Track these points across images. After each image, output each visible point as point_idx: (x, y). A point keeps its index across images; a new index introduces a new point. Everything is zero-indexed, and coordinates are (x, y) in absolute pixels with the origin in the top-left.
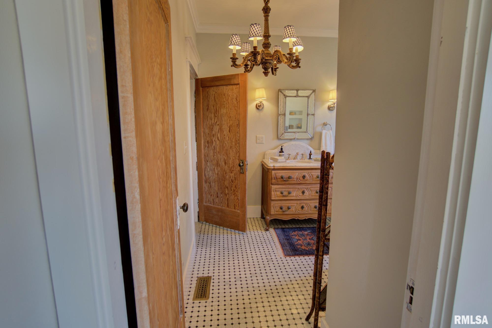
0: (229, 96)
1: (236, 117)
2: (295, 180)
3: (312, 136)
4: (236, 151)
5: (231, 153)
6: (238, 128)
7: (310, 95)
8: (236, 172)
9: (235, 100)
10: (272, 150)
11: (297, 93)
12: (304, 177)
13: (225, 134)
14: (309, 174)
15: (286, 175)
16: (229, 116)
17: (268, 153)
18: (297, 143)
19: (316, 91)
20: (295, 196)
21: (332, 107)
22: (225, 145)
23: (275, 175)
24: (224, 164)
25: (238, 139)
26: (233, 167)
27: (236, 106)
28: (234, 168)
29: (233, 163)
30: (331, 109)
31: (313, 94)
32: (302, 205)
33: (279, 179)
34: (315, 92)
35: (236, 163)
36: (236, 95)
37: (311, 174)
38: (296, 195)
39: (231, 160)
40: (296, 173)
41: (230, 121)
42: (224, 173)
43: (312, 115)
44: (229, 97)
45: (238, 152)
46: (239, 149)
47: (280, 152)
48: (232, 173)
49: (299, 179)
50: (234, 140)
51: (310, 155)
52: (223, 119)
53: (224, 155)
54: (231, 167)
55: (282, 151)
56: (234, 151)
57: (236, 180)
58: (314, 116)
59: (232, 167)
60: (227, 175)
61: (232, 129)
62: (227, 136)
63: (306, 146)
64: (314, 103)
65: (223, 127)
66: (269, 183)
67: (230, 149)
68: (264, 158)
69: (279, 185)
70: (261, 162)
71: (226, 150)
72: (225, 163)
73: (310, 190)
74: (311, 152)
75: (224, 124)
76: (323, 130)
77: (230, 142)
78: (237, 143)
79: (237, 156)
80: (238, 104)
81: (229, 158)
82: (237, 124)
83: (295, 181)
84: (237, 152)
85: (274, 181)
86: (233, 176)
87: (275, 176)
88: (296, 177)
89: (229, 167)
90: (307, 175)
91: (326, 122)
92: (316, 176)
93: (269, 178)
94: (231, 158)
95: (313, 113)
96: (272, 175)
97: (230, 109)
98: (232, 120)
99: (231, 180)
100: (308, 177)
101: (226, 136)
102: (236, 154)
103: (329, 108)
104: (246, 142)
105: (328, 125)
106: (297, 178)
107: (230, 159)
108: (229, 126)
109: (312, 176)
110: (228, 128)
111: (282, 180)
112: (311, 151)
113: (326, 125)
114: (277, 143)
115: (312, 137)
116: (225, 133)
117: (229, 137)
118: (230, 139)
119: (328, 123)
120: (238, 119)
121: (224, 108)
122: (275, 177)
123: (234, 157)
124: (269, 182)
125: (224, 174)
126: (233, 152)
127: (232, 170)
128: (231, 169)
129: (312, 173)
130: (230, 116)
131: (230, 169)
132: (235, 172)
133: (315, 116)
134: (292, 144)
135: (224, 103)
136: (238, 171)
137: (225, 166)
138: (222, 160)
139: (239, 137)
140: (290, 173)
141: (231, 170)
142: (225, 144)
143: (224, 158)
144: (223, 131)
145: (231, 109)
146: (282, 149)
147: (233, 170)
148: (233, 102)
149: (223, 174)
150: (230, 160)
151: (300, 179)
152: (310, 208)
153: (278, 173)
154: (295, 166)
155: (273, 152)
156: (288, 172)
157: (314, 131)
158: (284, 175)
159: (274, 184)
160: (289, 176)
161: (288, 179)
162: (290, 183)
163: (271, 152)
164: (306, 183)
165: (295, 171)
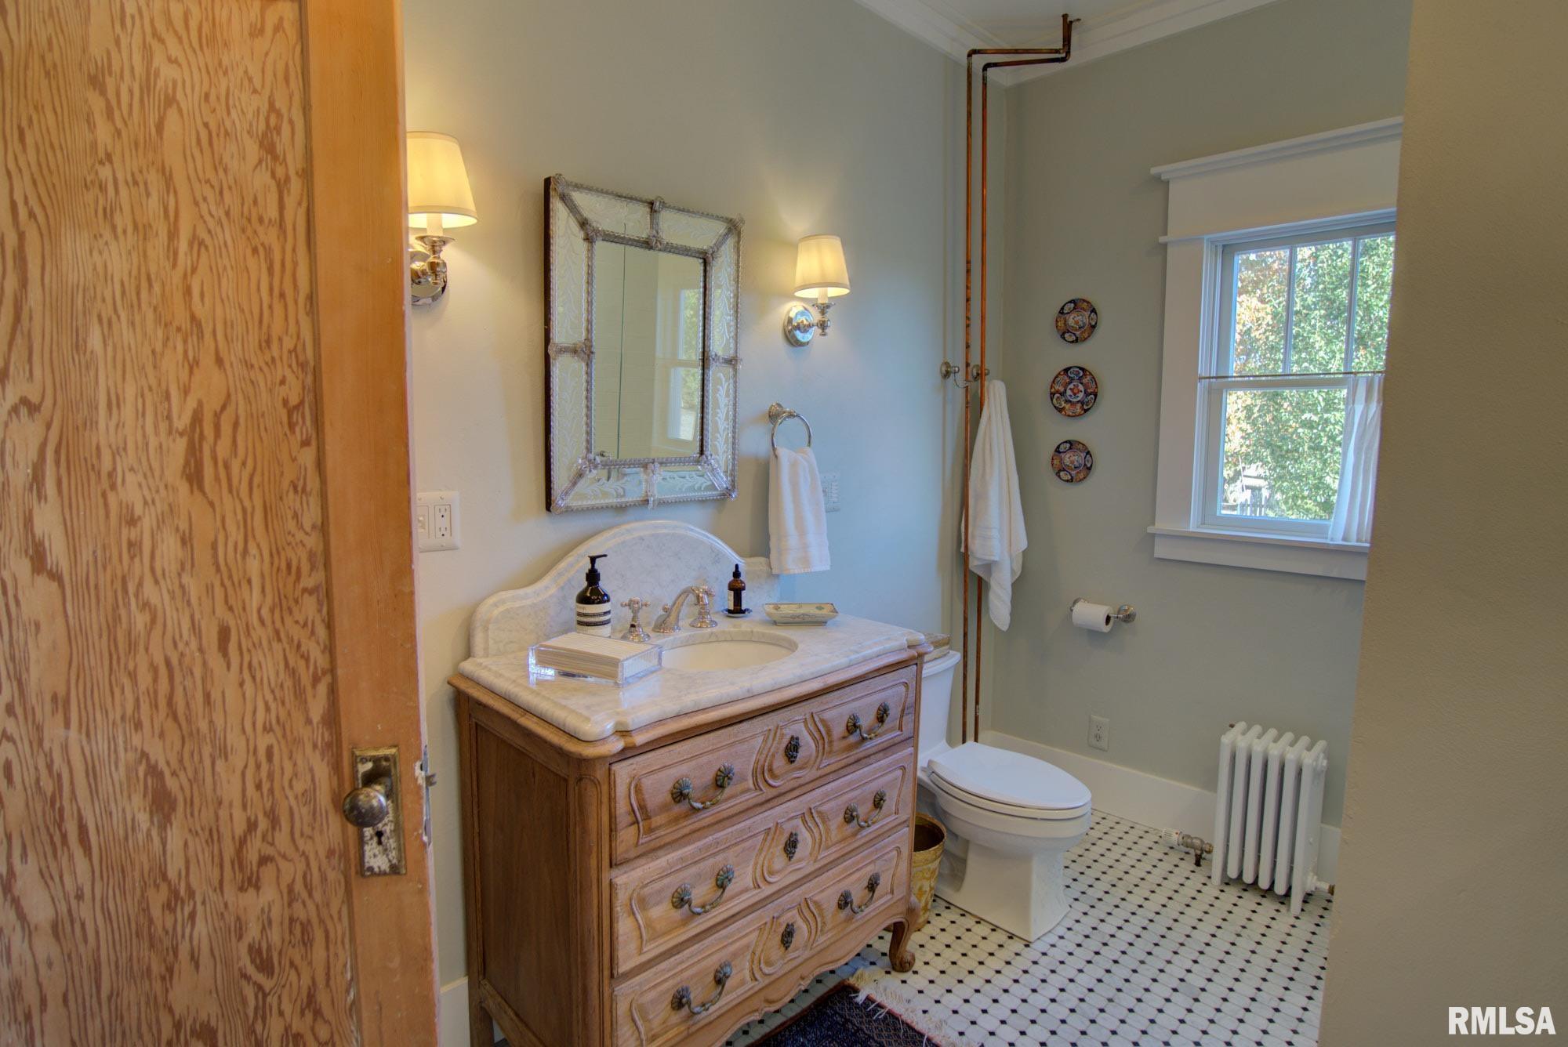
0: (170, 101)
1: (277, 329)
2: (750, 782)
4: (293, 673)
5: (232, 694)
6: (305, 443)
7: (717, 246)
8: (301, 866)
9: (253, 150)
10: (521, 592)
11: (653, 223)
12: (792, 749)
13: (130, 509)
14: (815, 722)
15: (701, 766)
16: (181, 318)
17: (496, 612)
18: (661, 526)
19: (742, 226)
20: (752, 885)
21: (802, 329)
22: (141, 620)
23: (638, 789)
24: (143, 819)
25: (311, 556)
26: (263, 824)
27: (273, 213)
28: (282, 838)
29: (259, 787)
30: (799, 337)
31: (731, 242)
32: (784, 926)
33: (664, 808)
34: (738, 235)
35: (299, 786)
36: (265, 107)
37: (823, 721)
38: (755, 880)
39: (238, 759)
40: (754, 736)
41: (193, 365)
42: (157, 899)
43: (728, 362)
44: (172, 115)
45: (316, 680)
46: (330, 650)
47: (583, 599)
48: (251, 883)
49: (770, 770)
50: (254, 566)
51: (737, 589)
52: (95, 340)
53: (138, 726)
54: (240, 828)
55: (592, 592)
56: (270, 667)
57: (307, 942)
58: (736, 371)
59: (252, 826)
60: (192, 916)
61: (223, 449)
62: (161, 522)
65: (104, 432)
66: (593, 862)
67: (215, 661)
68: (468, 653)
69: (660, 853)
70: (449, 683)
71: (163, 671)
72: (162, 805)
73: (821, 815)
74: (737, 574)
75: (114, 403)
76: (776, 450)
77: (209, 589)
78: (305, 590)
79: (309, 721)
80: (290, 202)
81: (207, 750)
82: (294, 400)
83: (748, 790)
84: (306, 680)
85: (626, 836)
86: (275, 914)
87: (638, 800)
88: (752, 766)
89: (213, 836)
90: (804, 731)
92: (844, 725)
93: (592, 824)
94: (235, 740)
95: (732, 355)
96: (612, 799)
97: (183, 246)
98: (219, 361)
99: (254, 951)
100: (810, 740)
101: (147, 524)
102: (289, 698)
104: (411, 572)
105: (794, 421)
106: (759, 771)
107: (224, 752)
108: (182, 422)
109: (829, 732)
110: (180, 445)
111: (679, 809)
112: (737, 566)
114: (546, 533)
115: (729, 485)
116: (131, 492)
117: (186, 541)
118: (203, 555)
120: (293, 351)
121: (107, 235)
122: (635, 805)
123: (268, 729)
124: (594, 855)
125: (156, 912)
126: (249, 686)
127: (252, 855)
128: (239, 851)
129: (828, 715)
130: (193, 318)
131: (229, 851)
132: (290, 871)
133: (740, 367)
134: (635, 534)
135: (105, 172)
136: (330, 853)
137: (163, 828)
138: (120, 774)
139: (323, 528)
140: (717, 749)
141: (239, 859)
142: (145, 605)
143: (144, 755)
144: (111, 475)
145: (197, 243)
146: (593, 577)
147: (264, 860)
148: (218, 165)
149: (146, 910)
150: (220, 764)
151: (774, 767)
152: (819, 920)
153: (658, 767)
154: (748, 691)
155: (528, 602)
156: (713, 745)
157: (734, 454)
158: (687, 777)
159: (626, 856)
160: (719, 770)
161: (711, 793)
162: (725, 814)
163: (517, 604)
164: (801, 786)
165: (745, 725)
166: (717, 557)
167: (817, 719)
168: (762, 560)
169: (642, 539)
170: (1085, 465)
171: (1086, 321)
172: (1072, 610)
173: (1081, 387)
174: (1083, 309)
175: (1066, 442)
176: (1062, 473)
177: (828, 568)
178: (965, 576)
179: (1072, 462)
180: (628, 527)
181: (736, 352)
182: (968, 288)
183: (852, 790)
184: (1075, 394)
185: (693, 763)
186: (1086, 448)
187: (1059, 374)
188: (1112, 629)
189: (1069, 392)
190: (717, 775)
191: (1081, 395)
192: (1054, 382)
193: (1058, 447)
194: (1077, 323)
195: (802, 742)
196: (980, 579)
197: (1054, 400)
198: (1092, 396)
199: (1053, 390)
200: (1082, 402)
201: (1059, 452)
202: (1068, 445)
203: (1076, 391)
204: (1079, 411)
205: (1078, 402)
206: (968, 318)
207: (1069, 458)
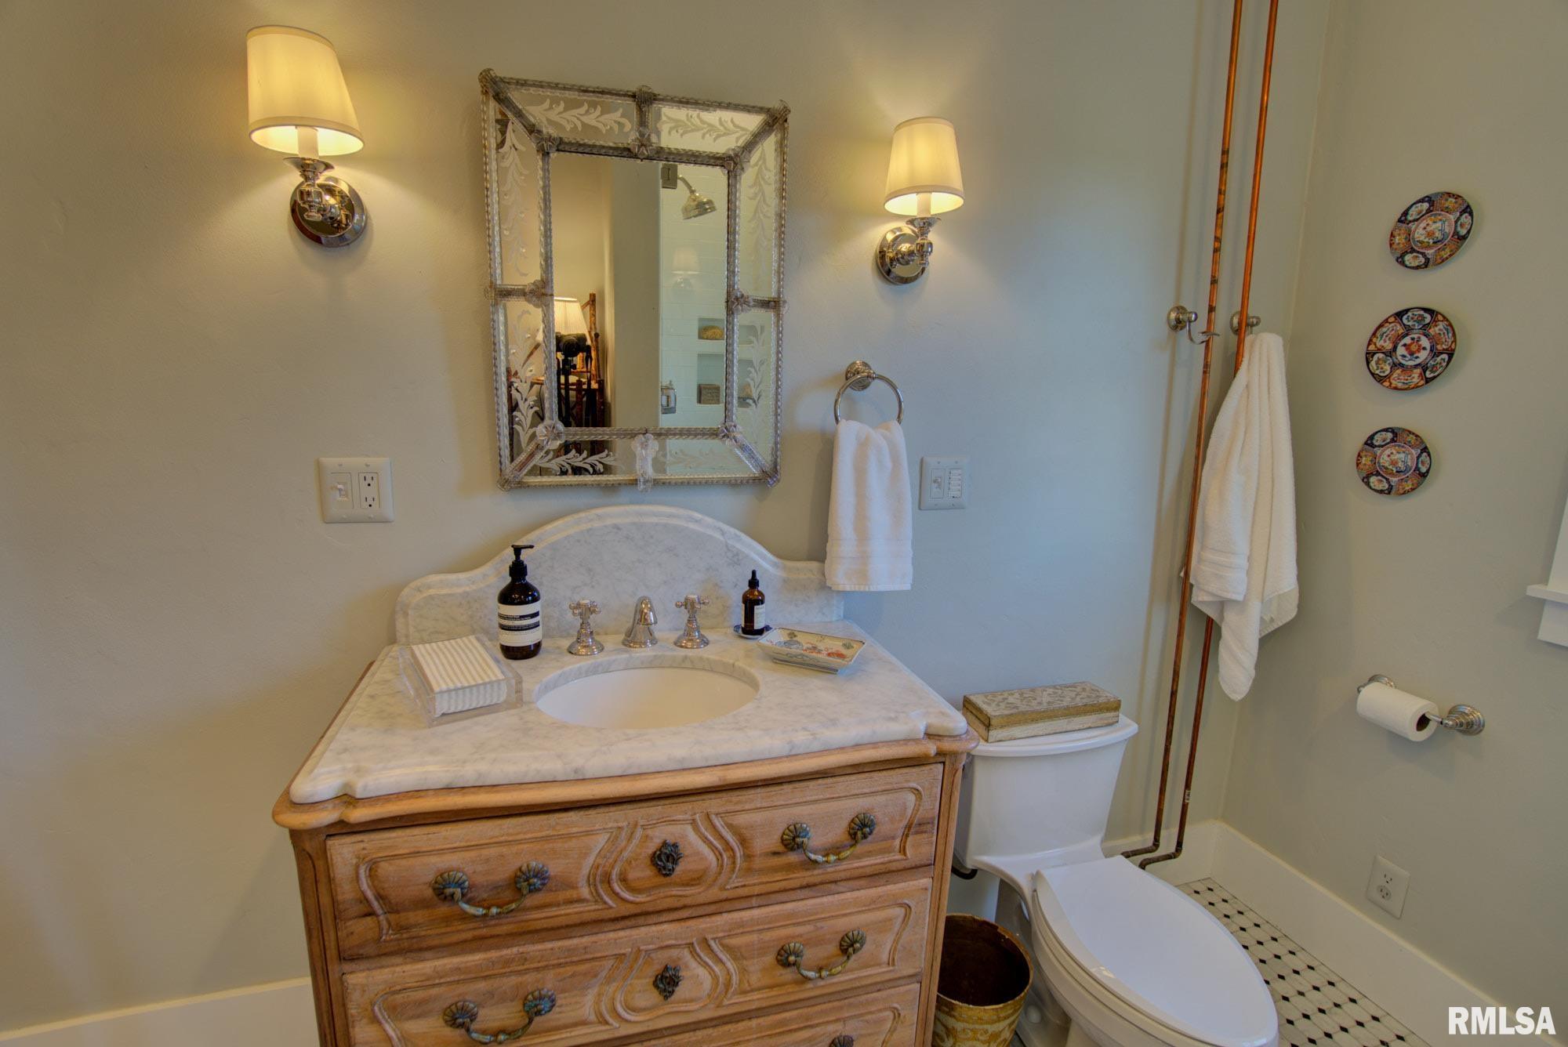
2: (585, 892)
3: (765, 457)
7: (749, 146)
10: (453, 577)
11: (644, 125)
12: (666, 859)
14: (714, 827)
15: (487, 861)
17: (418, 597)
18: (655, 515)
19: (790, 117)
21: (904, 259)
23: (371, 875)
30: (899, 270)
31: (772, 140)
33: (421, 904)
34: (784, 130)
37: (730, 827)
38: (598, 1014)
43: (765, 304)
47: (506, 598)
49: (623, 880)
51: (751, 602)
55: (518, 589)
58: (778, 317)
63: (723, 533)
64: (780, 216)
68: (394, 638)
73: (728, 949)
74: (754, 583)
76: (843, 422)
83: (580, 900)
87: (373, 888)
88: (585, 871)
90: (692, 836)
91: (865, 364)
92: (777, 837)
95: (774, 295)
100: (706, 850)
103: (883, 264)
105: (876, 385)
106: (602, 879)
109: (743, 841)
111: (444, 907)
112: (754, 573)
113: (863, 385)
115: (768, 468)
119: (877, 368)
122: (370, 894)
129: (741, 820)
133: (784, 310)
134: (609, 522)
140: (519, 842)
146: (518, 570)
151: (631, 875)
153: (407, 851)
154: (576, 771)
155: (460, 590)
156: (508, 835)
157: (776, 428)
158: (459, 870)
159: (361, 952)
160: (520, 869)
161: (508, 895)
162: (539, 925)
163: (444, 591)
164: (685, 907)
165: (572, 816)
166: (736, 559)
167: (718, 822)
168: (815, 565)
169: (617, 527)
170: (1417, 469)
171: (1449, 229)
172: (1359, 692)
173: (1425, 342)
174: (1448, 211)
175: (1386, 430)
176: (1373, 479)
177: (907, 587)
178: (1182, 614)
179: (1394, 463)
180: (599, 511)
181: (779, 293)
182: (1221, 192)
183: (794, 924)
184: (1412, 354)
185: (473, 854)
186: (1422, 442)
187: (1386, 321)
188: (1430, 739)
189: (1401, 350)
190: (516, 876)
191: (1423, 355)
192: (1374, 334)
193: (1371, 437)
194: (1430, 235)
195: (684, 850)
196: (1210, 622)
197: (1373, 363)
198: (1445, 356)
199: (1372, 347)
200: (1424, 368)
201: (1372, 446)
202: (1390, 435)
203: (1414, 348)
204: (1416, 380)
205: (1416, 366)
206: (1217, 239)
207: (1387, 457)
